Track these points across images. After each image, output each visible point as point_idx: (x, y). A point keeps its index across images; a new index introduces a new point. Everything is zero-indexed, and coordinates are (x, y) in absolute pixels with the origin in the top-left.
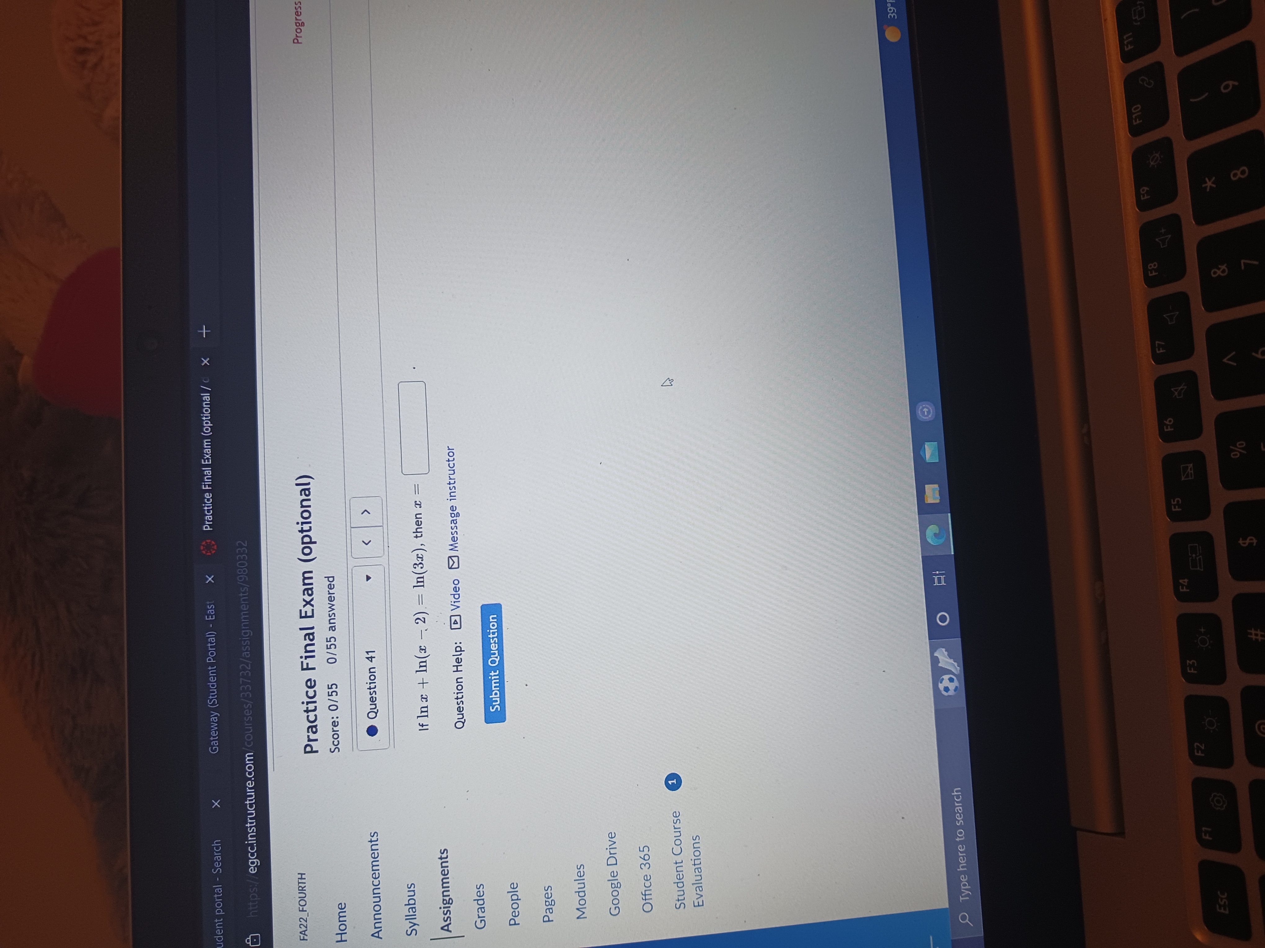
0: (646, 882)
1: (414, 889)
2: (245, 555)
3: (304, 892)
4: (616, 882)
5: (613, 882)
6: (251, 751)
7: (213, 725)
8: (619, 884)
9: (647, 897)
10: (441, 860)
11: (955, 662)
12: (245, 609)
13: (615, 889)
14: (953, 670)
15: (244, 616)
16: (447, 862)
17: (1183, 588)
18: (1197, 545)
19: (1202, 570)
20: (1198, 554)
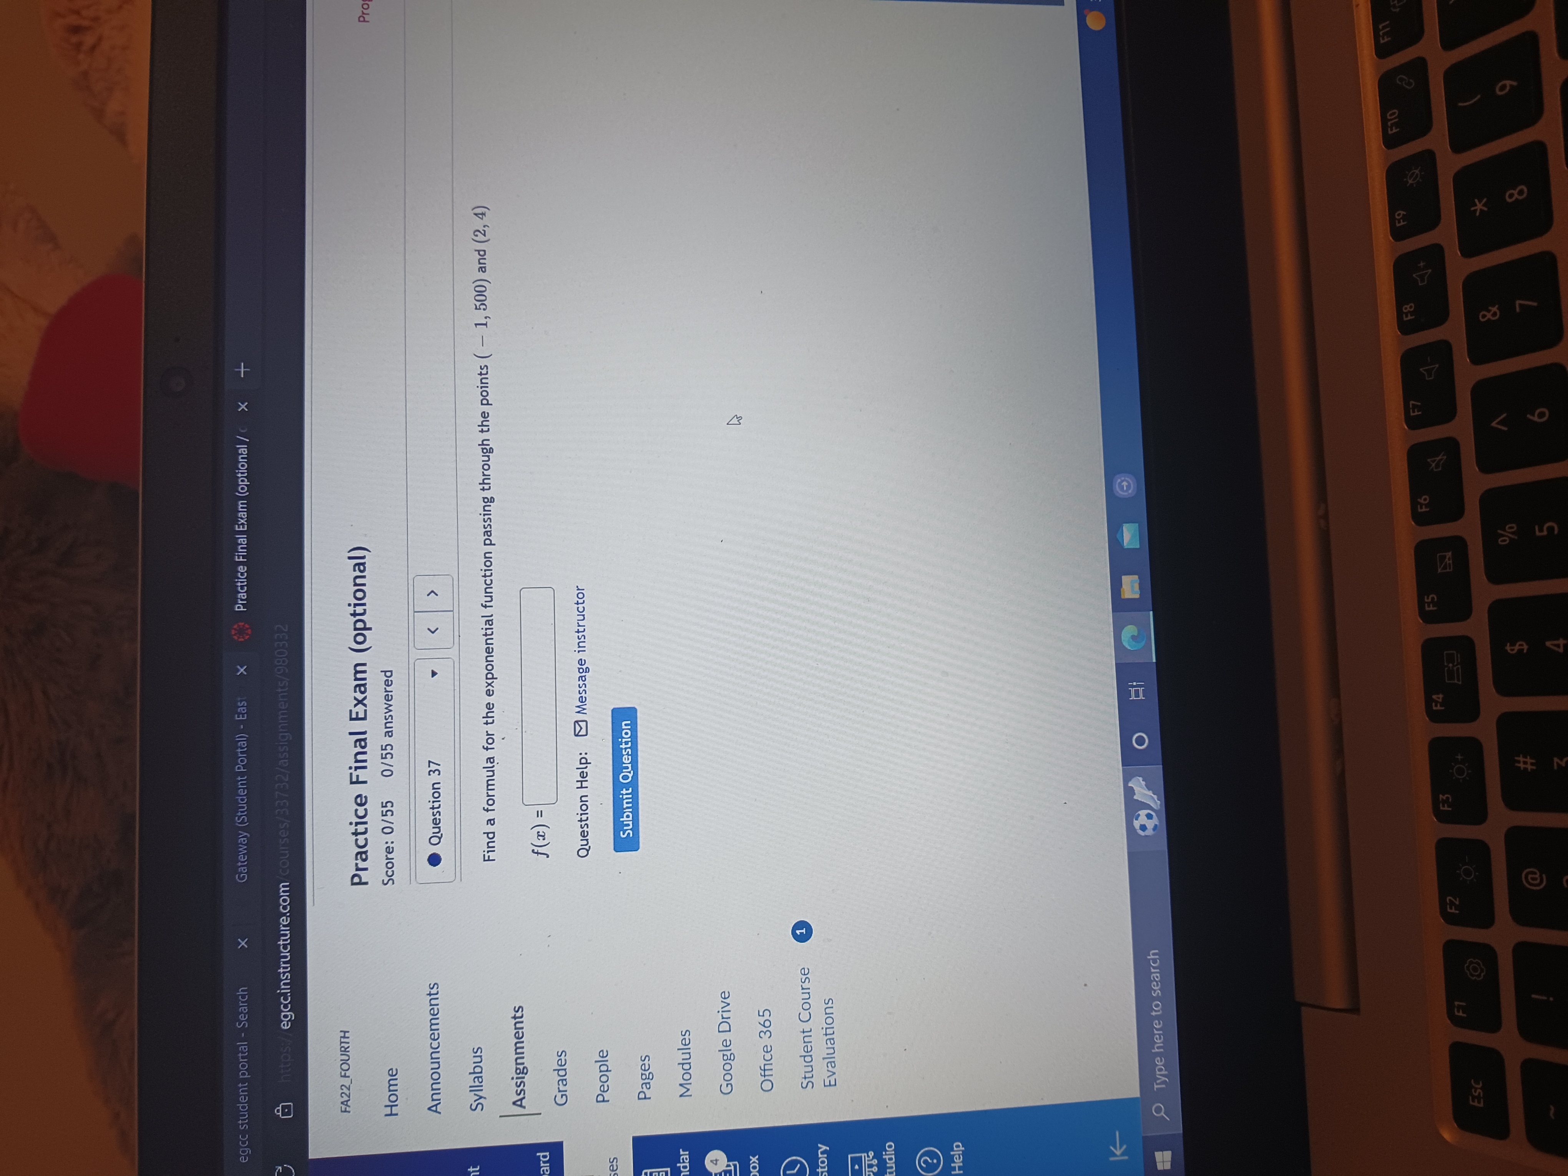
0: (765, 1054)
1: (481, 1054)
2: (285, 642)
3: (348, 1053)
4: (728, 1053)
5: (725, 1053)
6: (287, 880)
7: (242, 847)
8: (732, 1056)
9: (767, 1073)
10: (515, 1019)
12: (283, 708)
13: (728, 1061)
14: (1152, 805)
15: (281, 716)
16: (522, 1022)
17: (1436, 706)
18: (1455, 652)
19: (1460, 683)
20: (1455, 664)
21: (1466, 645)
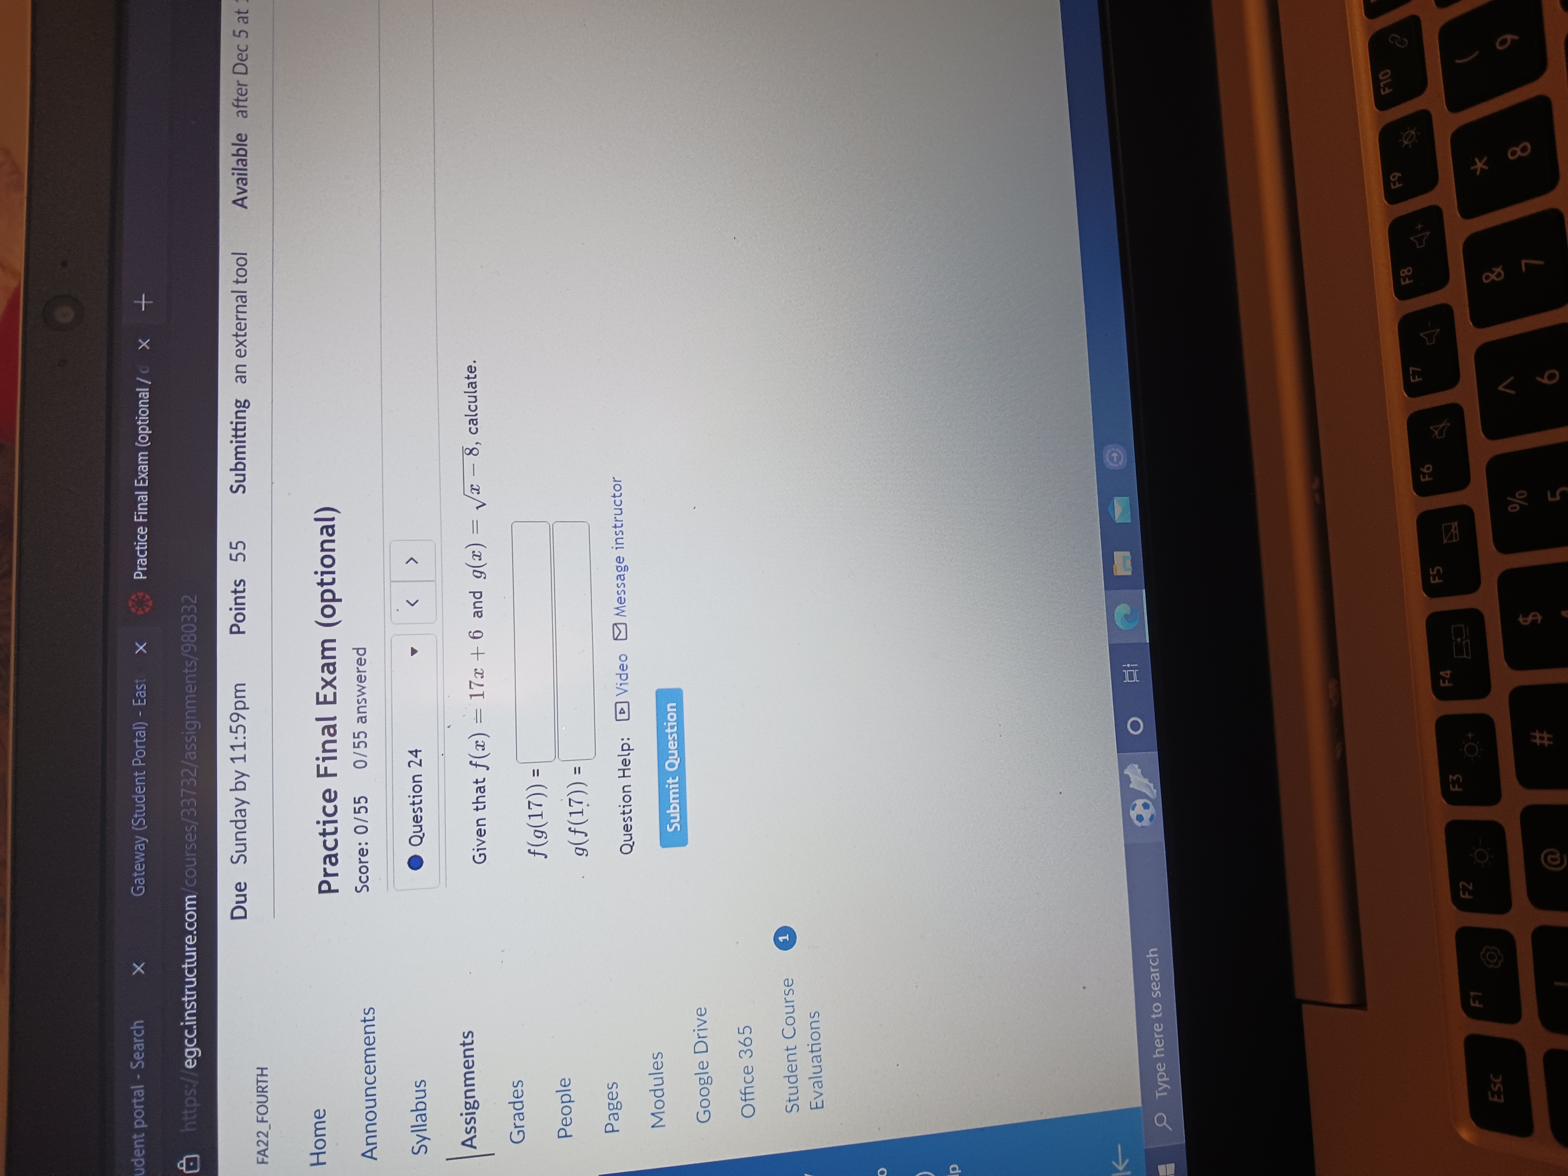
0: (747, 1075)
1: (424, 1089)
2: (193, 616)
3: (265, 1094)
4: (705, 1076)
5: (702, 1076)
6: (194, 893)
8: (710, 1079)
9: (748, 1097)
10: (464, 1046)
11: (1150, 782)
12: (192, 692)
13: (705, 1086)
14: (1149, 794)
15: (189, 702)
16: (472, 1049)
17: (1444, 682)
18: (1463, 626)
19: (1470, 658)
20: (1464, 638)
21: (1474, 618)
